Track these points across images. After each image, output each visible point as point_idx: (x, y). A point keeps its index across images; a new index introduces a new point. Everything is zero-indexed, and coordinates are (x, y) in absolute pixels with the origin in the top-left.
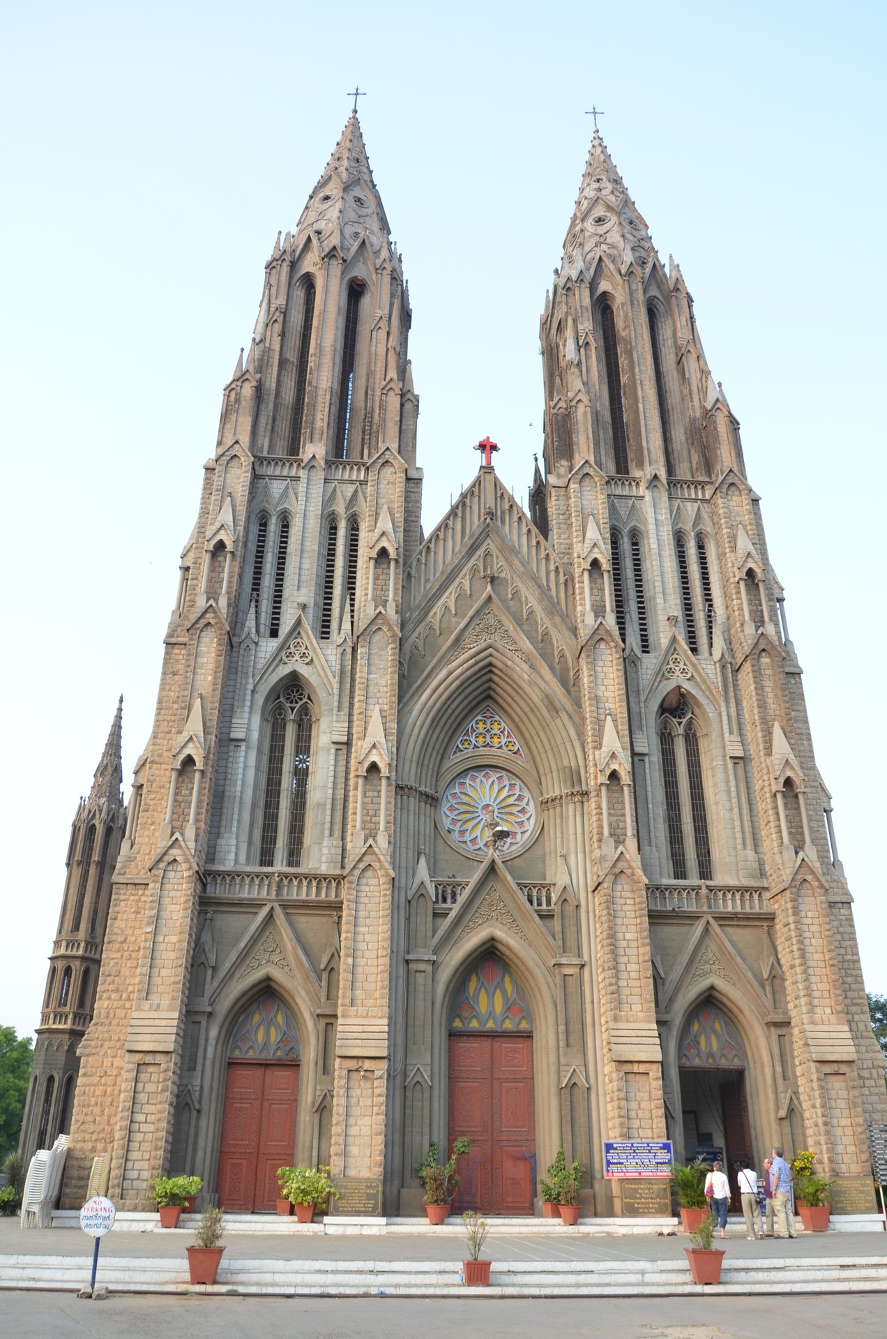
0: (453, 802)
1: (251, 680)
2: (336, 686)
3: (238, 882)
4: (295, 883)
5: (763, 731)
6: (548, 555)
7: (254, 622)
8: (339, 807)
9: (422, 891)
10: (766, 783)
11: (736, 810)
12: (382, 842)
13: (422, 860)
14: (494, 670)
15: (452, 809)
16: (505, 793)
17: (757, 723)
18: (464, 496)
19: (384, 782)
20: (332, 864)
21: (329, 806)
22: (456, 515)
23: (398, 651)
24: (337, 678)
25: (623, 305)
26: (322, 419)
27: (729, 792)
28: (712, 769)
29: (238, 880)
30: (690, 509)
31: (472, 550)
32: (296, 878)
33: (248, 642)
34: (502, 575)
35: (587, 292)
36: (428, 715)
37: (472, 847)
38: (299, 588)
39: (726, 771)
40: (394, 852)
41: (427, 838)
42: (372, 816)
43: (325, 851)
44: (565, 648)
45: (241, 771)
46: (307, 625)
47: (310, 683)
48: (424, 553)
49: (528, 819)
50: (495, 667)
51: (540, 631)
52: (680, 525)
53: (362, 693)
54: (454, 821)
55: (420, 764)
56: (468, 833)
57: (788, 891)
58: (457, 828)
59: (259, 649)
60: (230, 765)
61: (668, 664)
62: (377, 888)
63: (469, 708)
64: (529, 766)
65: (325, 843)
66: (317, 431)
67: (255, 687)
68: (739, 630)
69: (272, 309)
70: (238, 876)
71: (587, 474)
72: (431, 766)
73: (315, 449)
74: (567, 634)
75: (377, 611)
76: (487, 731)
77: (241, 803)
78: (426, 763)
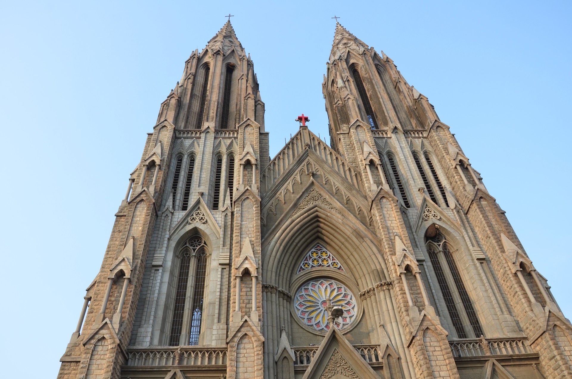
0: (301, 300)
1: (168, 233)
2: (221, 233)
3: (151, 357)
4: (193, 355)
5: (495, 239)
6: (343, 163)
7: (171, 203)
8: (224, 303)
9: (285, 355)
10: (507, 269)
11: (490, 291)
12: (254, 318)
13: (284, 335)
14: (320, 220)
15: (301, 305)
16: (335, 293)
17: (490, 235)
18: (292, 139)
19: (254, 280)
20: (220, 341)
21: (217, 303)
22: (289, 148)
23: (259, 208)
24: (222, 229)
25: (363, 66)
26: (213, 113)
27: (482, 280)
28: (467, 269)
29: (151, 356)
30: (418, 142)
31: (300, 162)
32: (194, 352)
33: (167, 212)
34: (318, 173)
35: (345, 63)
36: (281, 245)
37: (318, 329)
38: (199, 186)
39: (476, 268)
40: (263, 325)
41: (286, 321)
42: (247, 304)
43: (215, 332)
44: (361, 206)
45: (158, 284)
46: (203, 203)
47: (206, 234)
48: (272, 165)
49: (353, 308)
50: (320, 218)
51: (345, 199)
52: (414, 149)
53: (238, 231)
54: (303, 313)
55: (278, 274)
56: (313, 319)
57: (547, 333)
58: (306, 316)
59: (174, 217)
60: (151, 281)
61: (424, 212)
62: (252, 350)
63: (306, 243)
64: (349, 275)
65: (214, 327)
66: (211, 118)
67: (170, 237)
68: (463, 190)
69: (188, 74)
70: (152, 352)
71: (359, 126)
72: (285, 277)
73: (210, 124)
74: (361, 199)
75: (246, 189)
76: (320, 257)
77: (157, 305)
78: (281, 274)
